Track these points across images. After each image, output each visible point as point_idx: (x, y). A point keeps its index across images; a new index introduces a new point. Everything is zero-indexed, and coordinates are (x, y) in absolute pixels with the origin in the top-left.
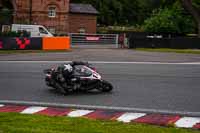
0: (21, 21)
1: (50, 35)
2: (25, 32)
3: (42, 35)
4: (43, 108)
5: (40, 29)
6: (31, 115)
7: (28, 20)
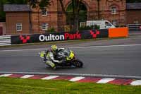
0: (93, 18)
1: (113, 27)
2: (96, 26)
3: (107, 27)
4: (112, 79)
5: (106, 23)
6: (103, 84)
7: (97, 18)
